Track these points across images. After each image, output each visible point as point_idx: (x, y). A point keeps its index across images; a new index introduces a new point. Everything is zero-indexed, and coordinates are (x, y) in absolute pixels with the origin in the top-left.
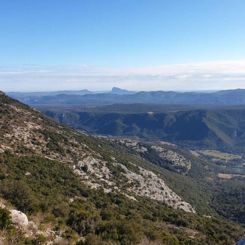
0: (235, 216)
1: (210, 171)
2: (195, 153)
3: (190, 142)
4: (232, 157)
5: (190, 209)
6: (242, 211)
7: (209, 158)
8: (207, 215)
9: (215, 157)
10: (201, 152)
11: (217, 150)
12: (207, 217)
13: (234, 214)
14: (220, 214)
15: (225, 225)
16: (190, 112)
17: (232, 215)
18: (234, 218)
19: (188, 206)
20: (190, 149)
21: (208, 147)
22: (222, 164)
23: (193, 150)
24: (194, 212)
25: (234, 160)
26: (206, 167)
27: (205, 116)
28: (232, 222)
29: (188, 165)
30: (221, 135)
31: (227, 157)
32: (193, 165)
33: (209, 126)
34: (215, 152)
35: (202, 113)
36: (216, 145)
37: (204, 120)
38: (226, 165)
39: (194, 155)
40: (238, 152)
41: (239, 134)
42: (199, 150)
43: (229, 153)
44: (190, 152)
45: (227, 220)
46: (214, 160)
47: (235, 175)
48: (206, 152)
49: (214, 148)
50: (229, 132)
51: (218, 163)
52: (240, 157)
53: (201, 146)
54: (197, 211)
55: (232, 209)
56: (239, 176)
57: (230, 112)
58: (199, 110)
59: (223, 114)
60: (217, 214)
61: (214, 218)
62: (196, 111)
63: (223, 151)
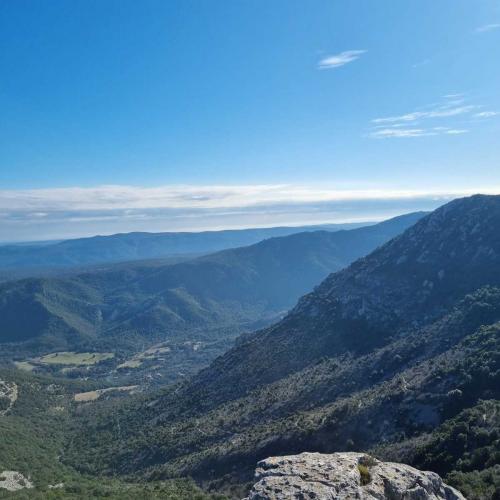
0: (110, 466)
1: (58, 393)
2: (25, 366)
3: (12, 344)
4: (98, 358)
5: (22, 483)
6: (122, 452)
7: (53, 368)
8: (57, 482)
9: (65, 365)
10: (37, 360)
11: (70, 351)
12: (56, 486)
13: (108, 462)
14: (82, 471)
15: (92, 491)
16: (10, 285)
17: (106, 466)
18: (109, 471)
19: (15, 477)
20: (15, 360)
21: (50, 348)
22: (80, 374)
23: (20, 360)
24: (29, 485)
25: (101, 363)
26: (50, 388)
27: (40, 291)
28: (105, 479)
29: (10, 393)
30: (73, 320)
31: (87, 360)
32: (23, 390)
33: (49, 308)
34: (64, 355)
35: (33, 285)
36: (66, 342)
37: (39, 297)
38: (89, 374)
39: (22, 370)
40: (107, 348)
41: (105, 315)
42: (34, 357)
43: (91, 351)
44: (13, 365)
45: (96, 478)
46: (64, 370)
47: (104, 391)
48: (49, 359)
49: (63, 348)
50: (88, 313)
51: (72, 375)
52: (111, 356)
53: (37, 349)
54: (35, 482)
55: (104, 455)
56: (113, 391)
57: (86, 277)
58: (24, 281)
59: (75, 283)
60: (77, 474)
61: (72, 485)
62: (19, 282)
63: (78, 350)
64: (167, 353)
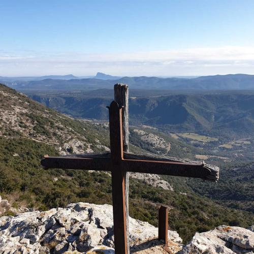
0: (209, 193)
1: (188, 152)
2: (174, 136)
3: (170, 125)
4: (209, 139)
5: (169, 187)
6: (216, 188)
7: (187, 140)
8: (184, 192)
9: (193, 140)
10: (180, 135)
11: (195, 133)
12: (184, 194)
13: (208, 191)
14: (196, 191)
15: (199, 202)
16: (172, 97)
17: (207, 192)
18: (209, 195)
19: (166, 184)
20: (170, 132)
21: (187, 130)
22: (199, 146)
23: (173, 133)
24: (172, 189)
25: (211, 142)
26: (184, 149)
27: (185, 101)
28: (206, 198)
29: (168, 147)
30: (199, 118)
31: (204, 139)
32: (173, 148)
33: (189, 111)
34: (193, 135)
35: (182, 98)
36: (194, 129)
37: (184, 105)
38: (204, 147)
39: (173, 138)
40: (214, 135)
41: (216, 118)
42: (179, 133)
43: (206, 135)
44: (169, 135)
45: (202, 196)
46: (192, 142)
47: (211, 156)
48: (185, 135)
49: (193, 131)
50: (207, 116)
51: (196, 145)
52: (217, 140)
53: (180, 129)
54: (174, 189)
55: (207, 187)
56: (215, 158)
57: (209, 97)
58: (179, 96)
59: (203, 99)
60: (193, 192)
61: (190, 195)
62: (176, 96)
63: (201, 134)
64: (248, 145)
